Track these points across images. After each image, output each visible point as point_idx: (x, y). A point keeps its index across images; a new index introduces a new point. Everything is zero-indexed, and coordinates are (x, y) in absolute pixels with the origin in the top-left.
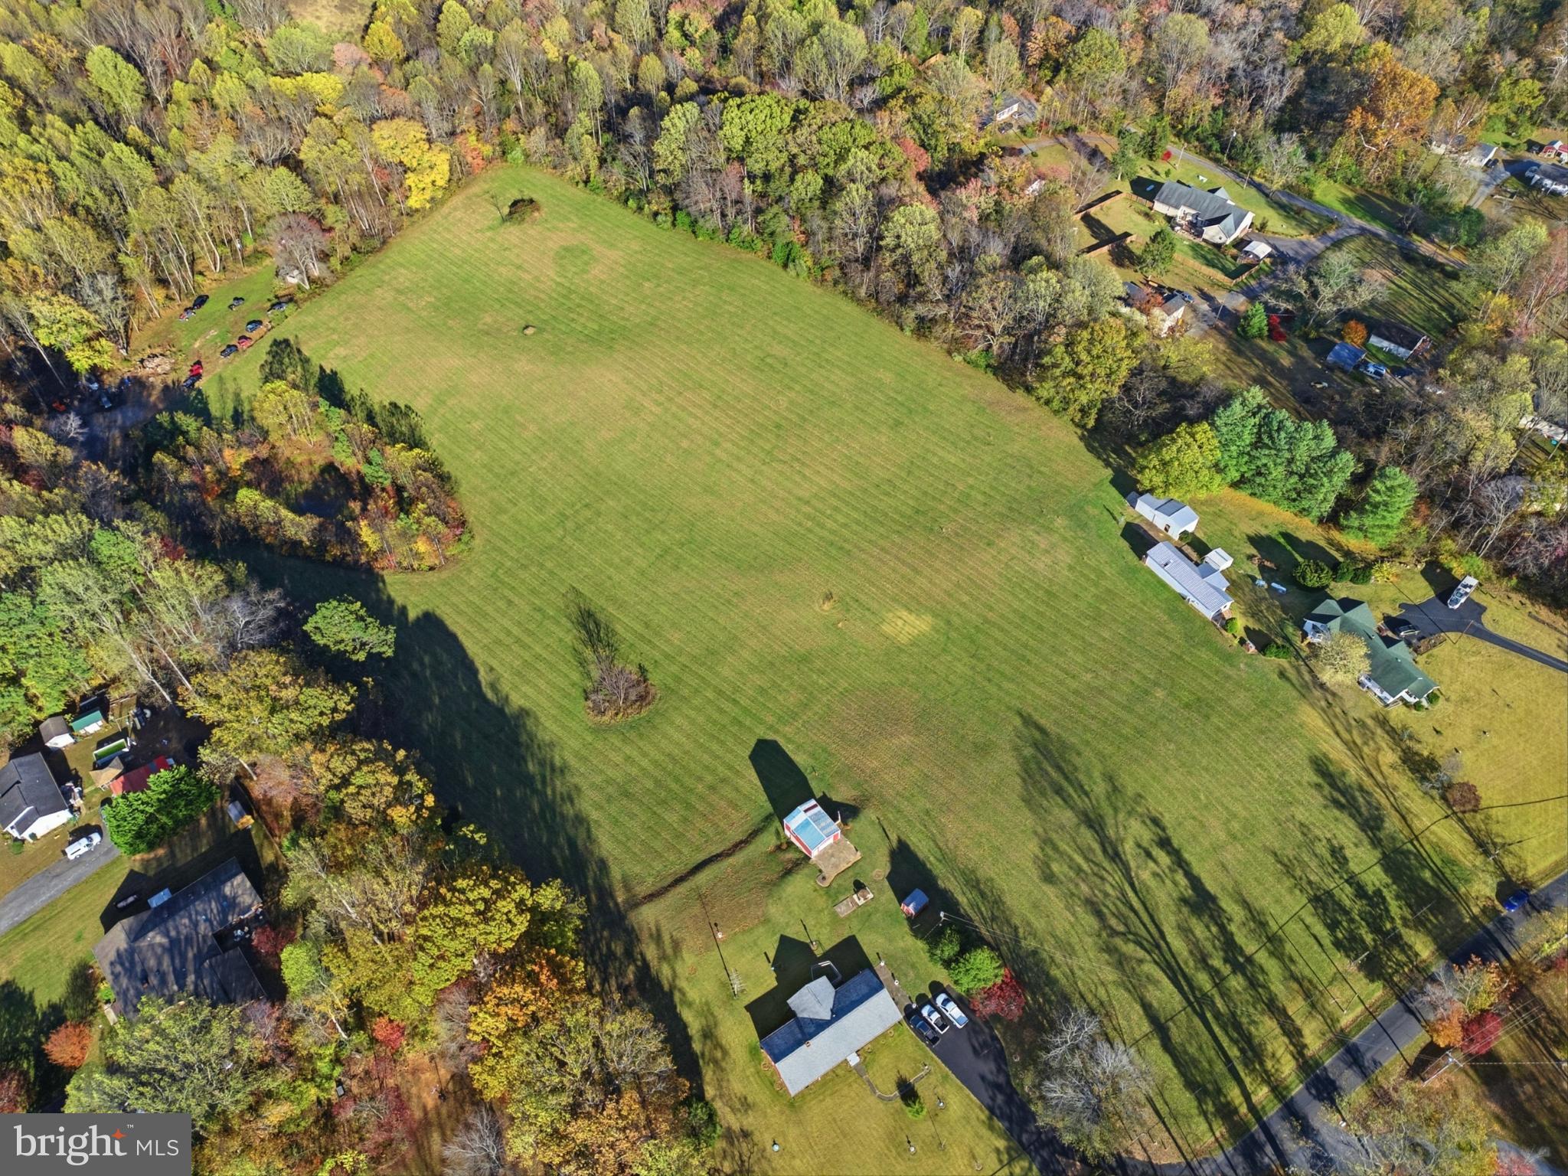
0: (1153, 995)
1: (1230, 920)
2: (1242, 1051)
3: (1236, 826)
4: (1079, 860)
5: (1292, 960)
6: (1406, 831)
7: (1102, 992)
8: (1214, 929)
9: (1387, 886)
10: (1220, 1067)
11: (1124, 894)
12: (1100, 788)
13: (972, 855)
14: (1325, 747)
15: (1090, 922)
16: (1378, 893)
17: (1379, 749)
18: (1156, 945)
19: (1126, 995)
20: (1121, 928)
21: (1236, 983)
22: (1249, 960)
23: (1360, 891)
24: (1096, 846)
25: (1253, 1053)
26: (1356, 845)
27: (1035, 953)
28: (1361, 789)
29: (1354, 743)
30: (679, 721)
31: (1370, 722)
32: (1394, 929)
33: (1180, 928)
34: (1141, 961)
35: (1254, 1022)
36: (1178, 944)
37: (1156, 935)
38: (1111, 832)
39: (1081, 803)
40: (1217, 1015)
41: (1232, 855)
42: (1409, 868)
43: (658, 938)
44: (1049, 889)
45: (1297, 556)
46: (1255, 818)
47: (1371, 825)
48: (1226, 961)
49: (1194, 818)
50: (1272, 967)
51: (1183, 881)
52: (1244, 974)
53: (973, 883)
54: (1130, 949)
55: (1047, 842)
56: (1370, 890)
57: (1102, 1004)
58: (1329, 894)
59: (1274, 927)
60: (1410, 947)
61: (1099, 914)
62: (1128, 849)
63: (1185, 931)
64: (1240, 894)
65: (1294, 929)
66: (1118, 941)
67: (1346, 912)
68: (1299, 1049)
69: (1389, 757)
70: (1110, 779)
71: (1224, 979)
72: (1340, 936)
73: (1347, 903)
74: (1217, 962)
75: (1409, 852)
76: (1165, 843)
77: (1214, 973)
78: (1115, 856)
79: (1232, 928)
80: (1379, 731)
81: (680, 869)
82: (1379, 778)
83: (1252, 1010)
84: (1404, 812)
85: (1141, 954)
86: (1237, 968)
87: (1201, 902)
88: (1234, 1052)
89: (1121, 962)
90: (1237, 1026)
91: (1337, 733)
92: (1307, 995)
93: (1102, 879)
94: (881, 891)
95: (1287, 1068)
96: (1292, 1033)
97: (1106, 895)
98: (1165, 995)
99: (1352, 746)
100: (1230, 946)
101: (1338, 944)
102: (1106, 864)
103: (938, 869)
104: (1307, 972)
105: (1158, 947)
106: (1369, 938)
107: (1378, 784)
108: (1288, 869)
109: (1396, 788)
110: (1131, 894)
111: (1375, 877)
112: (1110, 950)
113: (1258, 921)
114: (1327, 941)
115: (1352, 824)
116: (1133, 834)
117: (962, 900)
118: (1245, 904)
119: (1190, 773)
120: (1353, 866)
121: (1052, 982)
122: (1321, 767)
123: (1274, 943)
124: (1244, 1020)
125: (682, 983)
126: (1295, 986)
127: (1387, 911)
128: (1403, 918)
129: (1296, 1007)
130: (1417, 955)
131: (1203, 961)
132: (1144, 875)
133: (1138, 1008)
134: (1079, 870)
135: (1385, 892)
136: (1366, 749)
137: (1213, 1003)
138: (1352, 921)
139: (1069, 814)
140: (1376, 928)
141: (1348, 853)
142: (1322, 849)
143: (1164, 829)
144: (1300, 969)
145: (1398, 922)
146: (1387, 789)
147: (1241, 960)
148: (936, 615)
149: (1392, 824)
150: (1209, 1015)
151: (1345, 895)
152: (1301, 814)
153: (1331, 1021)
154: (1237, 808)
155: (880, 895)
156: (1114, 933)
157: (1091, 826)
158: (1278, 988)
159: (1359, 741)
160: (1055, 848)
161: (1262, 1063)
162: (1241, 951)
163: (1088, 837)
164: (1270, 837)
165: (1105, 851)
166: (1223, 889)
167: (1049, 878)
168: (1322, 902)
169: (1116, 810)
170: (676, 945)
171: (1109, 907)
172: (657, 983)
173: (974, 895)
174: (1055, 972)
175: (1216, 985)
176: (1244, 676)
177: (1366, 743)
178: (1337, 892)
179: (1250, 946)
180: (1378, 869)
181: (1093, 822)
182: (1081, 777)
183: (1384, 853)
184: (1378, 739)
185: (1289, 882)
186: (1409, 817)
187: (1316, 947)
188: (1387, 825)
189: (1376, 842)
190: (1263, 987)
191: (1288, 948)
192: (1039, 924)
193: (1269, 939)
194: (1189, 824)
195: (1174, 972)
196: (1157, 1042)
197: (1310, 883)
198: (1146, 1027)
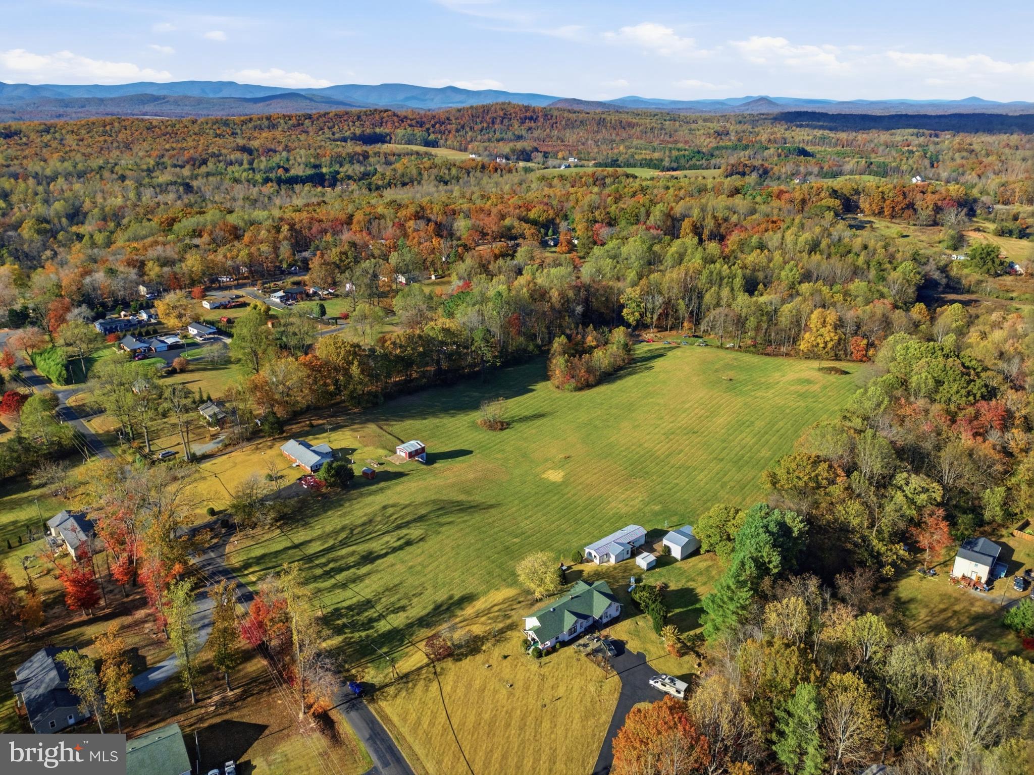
0: (315, 544)
1: (357, 569)
3: (418, 568)
4: (394, 517)
5: (330, 591)
6: (418, 639)
7: (319, 527)
8: (352, 564)
9: (377, 631)
10: (269, 565)
11: (376, 532)
12: (441, 520)
14: (482, 599)
15: (360, 521)
16: (373, 627)
17: (485, 624)
18: (344, 544)
19: (317, 535)
20: (355, 532)
21: (319, 572)
22: (332, 577)
24: (404, 521)
26: (407, 617)
27: (341, 505)
28: (452, 617)
29: (489, 613)
30: (482, 435)
32: (346, 633)
34: (335, 540)
36: (345, 551)
37: (352, 543)
38: (413, 525)
39: (431, 516)
41: (399, 568)
42: (390, 642)
43: (361, 428)
44: (377, 507)
46: (425, 575)
47: (424, 622)
48: (333, 568)
49: (423, 552)
50: (327, 584)
51: (383, 552)
52: (323, 574)
53: (382, 489)
54: (342, 536)
55: (406, 507)
56: (375, 624)
57: (312, 527)
58: (373, 607)
59: (351, 586)
60: (330, 639)
61: (364, 524)
62: (404, 531)
63: (353, 553)
64: (374, 572)
65: (348, 593)
66: (347, 532)
67: (358, 614)
69: (478, 629)
70: (449, 523)
71: (322, 567)
72: (342, 611)
73: (366, 614)
74: (331, 565)
75: (403, 641)
76: (409, 543)
77: (325, 565)
78: (399, 527)
79: (352, 570)
80: (501, 625)
82: (460, 625)
85: (340, 538)
86: (327, 573)
87: (369, 558)
89: (337, 532)
91: (494, 605)
93: (385, 524)
94: (377, 469)
97: (375, 526)
99: (487, 612)
100: (340, 570)
101: (337, 610)
102: (393, 525)
103: (391, 483)
104: (321, 597)
105: (342, 545)
106: (339, 622)
107: (455, 625)
108: (388, 590)
110: (375, 535)
111: (383, 626)
112: (343, 529)
113: (356, 580)
114: (339, 605)
115: (424, 613)
116: (415, 532)
118: (368, 574)
119: (453, 548)
120: (391, 616)
121: (326, 511)
122: (467, 599)
123: (344, 586)
127: (359, 631)
128: (352, 637)
131: (334, 560)
132: (388, 538)
133: (308, 539)
134: (390, 517)
135: (371, 631)
136: (484, 618)
138: (353, 616)
139: (426, 512)
140: (346, 625)
141: (401, 613)
142: (402, 603)
143: (417, 543)
144: (324, 594)
145: (350, 635)
146: (452, 628)
147: (332, 574)
148: (563, 482)
149: (423, 632)
151: (371, 614)
152: (428, 592)
154: (430, 568)
155: (375, 468)
156: (352, 530)
159: (491, 615)
160: (404, 508)
162: (337, 574)
163: (411, 517)
164: (412, 581)
165: (402, 524)
166: (377, 566)
167: (384, 508)
168: (368, 604)
169: (428, 525)
170: (358, 431)
171: (370, 528)
173: (375, 490)
174: (330, 513)
175: (318, 565)
177: (489, 619)
178: (373, 610)
179: (339, 577)
180: (389, 627)
181: (420, 519)
182: (451, 515)
183: (401, 630)
184: (494, 625)
185: (380, 590)
187: (336, 601)
188: (423, 630)
189: (410, 626)
190: (314, 581)
191: (339, 591)
192: (356, 507)
194: (419, 551)
195: (328, 550)
196: (289, 546)
197: (381, 598)
198: (296, 542)
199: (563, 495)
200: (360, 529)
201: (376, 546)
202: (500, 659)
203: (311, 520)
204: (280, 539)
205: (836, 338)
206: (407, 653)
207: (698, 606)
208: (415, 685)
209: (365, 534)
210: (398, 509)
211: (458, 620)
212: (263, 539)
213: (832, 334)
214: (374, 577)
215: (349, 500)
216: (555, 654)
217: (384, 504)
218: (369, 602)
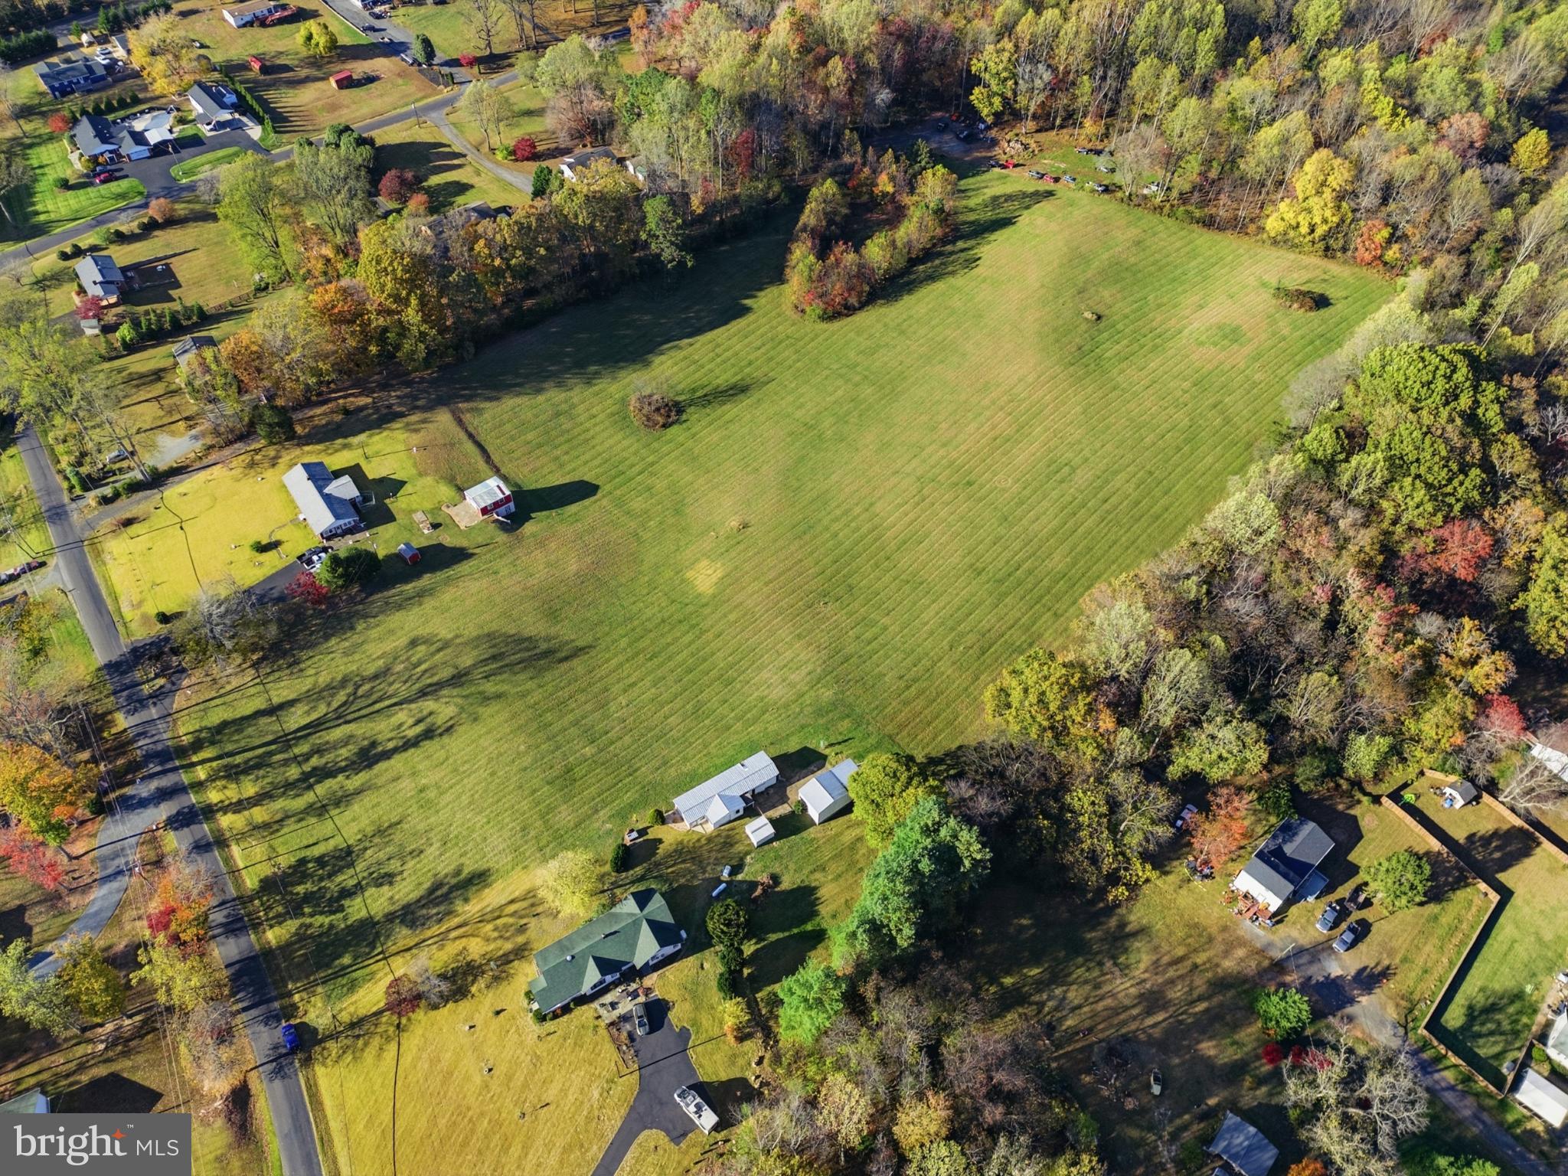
0: (300, 709)
1: (348, 777)
2: (238, 766)
3: (431, 794)
4: (423, 667)
5: (301, 820)
6: (393, 949)
7: (312, 671)
8: (343, 764)
9: (345, 919)
10: (230, 747)
11: (390, 697)
12: (490, 687)
13: (447, 595)
14: (498, 885)
15: (371, 670)
16: (341, 909)
17: (488, 940)
18: (340, 717)
19: (305, 689)
20: (360, 692)
21: (293, 772)
22: (310, 787)
23: (346, 893)
24: (435, 679)
25: (233, 774)
26: (391, 898)
27: (352, 628)
28: (450, 913)
29: (499, 917)
30: (626, 443)
31: (520, 939)
32: (303, 915)
33: (351, 736)
34: (329, 704)
35: (257, 778)
36: (337, 734)
37: (349, 718)
38: (445, 692)
39: (477, 674)
40: (271, 754)
41: (407, 785)
42: (358, 945)
43: (424, 421)
44: (404, 641)
45: (780, 935)
46: (437, 812)
47: (409, 915)
48: (315, 769)
49: (447, 759)
50: (300, 803)
51: (391, 745)
52: (298, 780)
53: (421, 595)
54: (341, 697)
55: (446, 645)
56: (346, 903)
57: (301, 670)
58: (352, 865)
59: (333, 812)
60: (280, 923)
61: (376, 677)
62: (428, 705)
63: (346, 741)
64: (369, 788)
65: (326, 827)
66: (350, 689)
67: (330, 876)
68: (226, 809)
69: (476, 948)
70: (499, 696)
71: (299, 764)
72: (310, 865)
73: (340, 878)
74: (315, 761)
75: (374, 948)
76: (429, 734)
77: (307, 757)
78: (423, 694)
79: (340, 777)
80: (508, 946)
81: (481, 438)
82: (453, 934)
83: (269, 780)
84: (414, 951)
85: (335, 705)
86: (305, 777)
87: (369, 756)
88: (238, 759)
89: (331, 689)
90: (258, 766)
91: (512, 902)
92: (266, 826)
93: (405, 682)
94: (428, 538)
95: (214, 796)
96: (239, 806)
97: (391, 684)
98: (296, 719)
99: (497, 914)
100: (324, 773)
101: (303, 862)
102: (417, 686)
103: (441, 575)
104: (285, 830)
105: (337, 718)
106: (300, 889)
107: (449, 931)
108: (380, 832)
109: (442, 948)
110: (387, 703)
111: (357, 909)
112: (344, 682)
113: (342, 800)
114: (308, 853)
115: (414, 896)
116: (443, 709)
117: (409, 586)
118: (358, 792)
119: (490, 760)
120: (371, 891)
121: (327, 638)
122: (479, 879)
123: (320, 810)
124: (261, 772)
125: (385, 434)
126: (278, 817)
127: (322, 913)
128: (310, 925)
129: (259, 814)
130: (271, 927)
131: (319, 751)
132: (402, 716)
133: (292, 696)
134: (416, 666)
135: (340, 915)
136: (490, 927)
137: (281, 752)
138: (321, 879)
139: (469, 662)
140: (308, 898)
141: (386, 888)
142: (394, 866)
143: (441, 735)
144: (291, 825)
145: (308, 920)
146: (443, 938)
147: (312, 780)
148: (714, 596)
149: (403, 936)
150: (273, 747)
151: (346, 879)
152: (432, 851)
153: (241, 837)
154: (448, 797)
155: (425, 537)
156: (357, 687)
157: (453, 677)
158: (280, 804)
159: (499, 922)
160: (439, 650)
161: (224, 777)
162: (318, 782)
163: (445, 673)
164: (416, 821)
165: (430, 685)
166: (377, 776)
167: (414, 643)
168: (345, 857)
169: (466, 697)
170: (416, 431)
171: (382, 687)
172: (389, 421)
173: (411, 593)
174: (333, 641)
175: (296, 757)
176: (596, 825)
177: (496, 929)
178: (351, 871)
179: (321, 789)
180: (363, 914)
181: (458, 679)
182: (505, 676)
183: (378, 923)
184: (499, 942)
185: (369, 830)
186: (408, 955)
187: (305, 843)
188: (405, 931)
189: (390, 917)
190: (284, 793)
191: (313, 820)
192: (374, 633)
193: (324, 806)
194: (442, 754)
195: (316, 726)
196: (263, 707)
197: (366, 849)
198: (276, 701)
199: (703, 632)
200: (367, 687)
201: (383, 729)
202: (490, 1014)
203: (304, 655)
204: (252, 691)
205: (1336, 219)
206: (373, 973)
207: (809, 927)
208: (366, 1044)
209: (374, 697)
210: (433, 648)
211: (456, 921)
212: (228, 688)
213: (1328, 213)
214: (368, 799)
215: (366, 617)
216: (566, 1018)
217: (413, 635)
218: (348, 851)
